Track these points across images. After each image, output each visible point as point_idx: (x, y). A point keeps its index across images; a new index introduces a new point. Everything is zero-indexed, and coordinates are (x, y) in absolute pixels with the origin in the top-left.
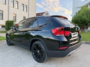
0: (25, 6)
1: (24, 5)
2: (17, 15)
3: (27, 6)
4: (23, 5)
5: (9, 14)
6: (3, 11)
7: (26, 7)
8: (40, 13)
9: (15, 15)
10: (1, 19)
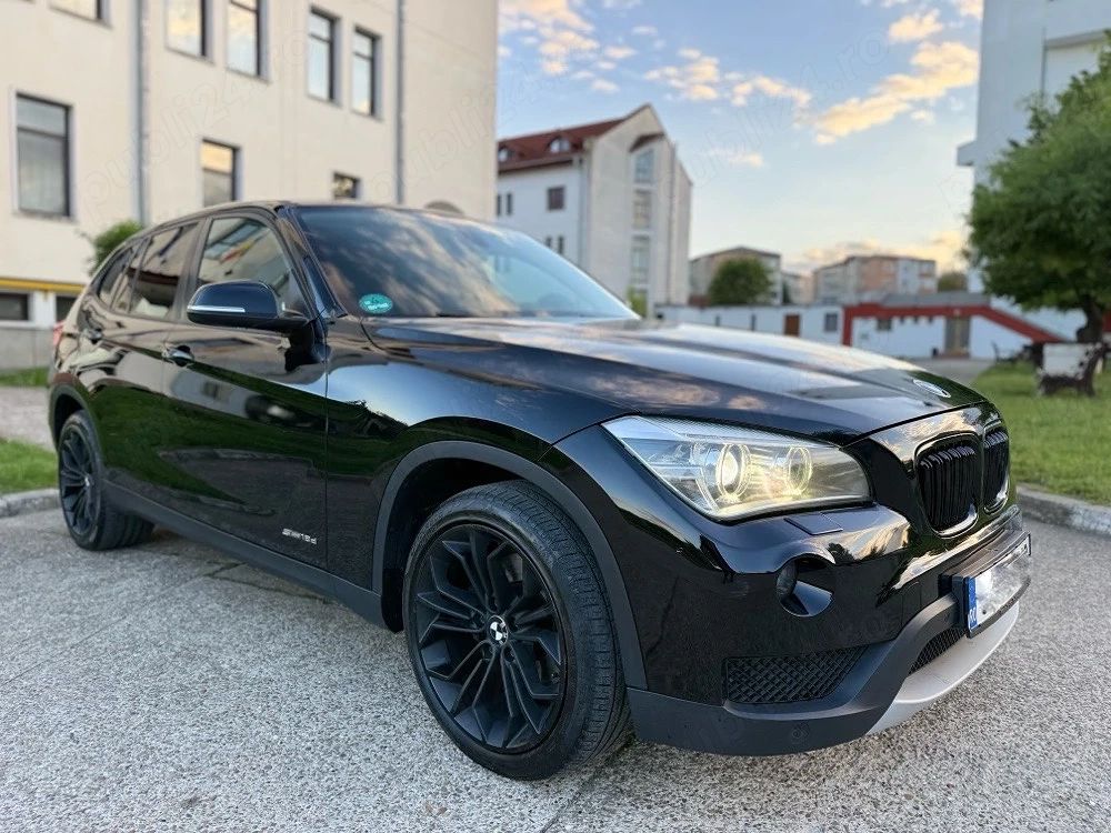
0: (353, 45)
1: (346, 30)
2: (246, 158)
3: (374, 39)
4: (322, 28)
5: (154, 146)
6: (67, 109)
7: (363, 46)
8: (556, 136)
9: (222, 160)
10: (48, 216)
